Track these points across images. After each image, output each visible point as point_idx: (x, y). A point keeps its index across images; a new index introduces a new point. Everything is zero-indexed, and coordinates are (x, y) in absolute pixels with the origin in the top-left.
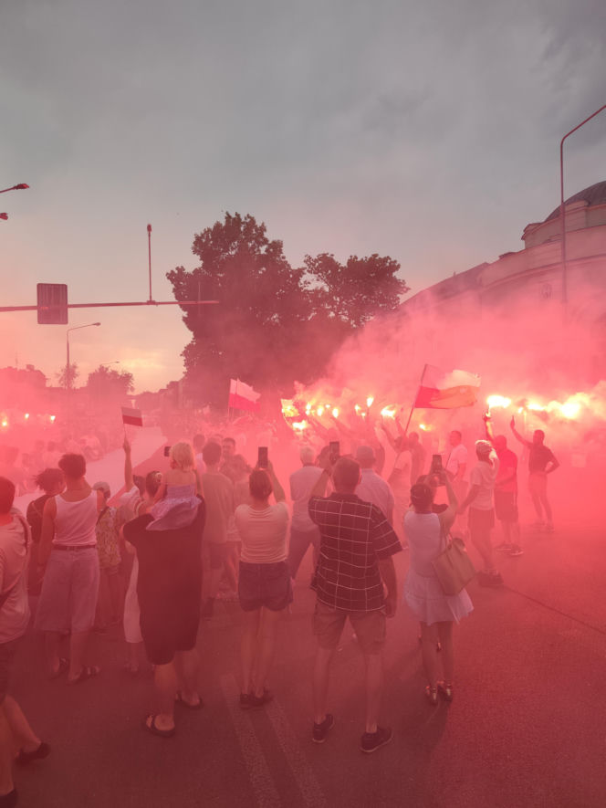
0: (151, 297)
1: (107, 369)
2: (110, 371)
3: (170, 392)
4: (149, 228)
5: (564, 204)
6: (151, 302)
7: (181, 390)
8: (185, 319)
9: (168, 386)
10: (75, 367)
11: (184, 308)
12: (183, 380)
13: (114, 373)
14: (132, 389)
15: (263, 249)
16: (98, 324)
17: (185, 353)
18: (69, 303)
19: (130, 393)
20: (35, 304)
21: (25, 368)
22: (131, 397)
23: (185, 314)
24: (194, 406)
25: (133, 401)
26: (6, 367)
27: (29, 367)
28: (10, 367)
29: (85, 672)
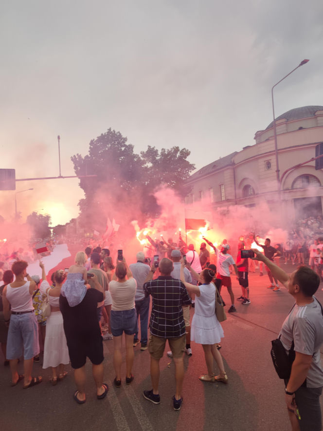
0: (60, 174)
1: (36, 213)
2: (38, 214)
3: (72, 225)
4: (59, 138)
5: (275, 120)
6: (60, 177)
7: (77, 223)
9: (70, 221)
10: (20, 213)
12: (79, 218)
13: (41, 216)
14: (51, 223)
15: (122, 149)
16: (32, 189)
17: (80, 204)
18: (16, 178)
19: (50, 226)
22: (51, 228)
23: (80, 181)
24: (85, 232)
25: (52, 230)
29: (33, 380)
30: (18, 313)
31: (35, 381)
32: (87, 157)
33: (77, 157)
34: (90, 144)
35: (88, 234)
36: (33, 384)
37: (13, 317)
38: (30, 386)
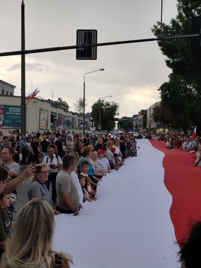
1: (103, 101)
2: (105, 103)
3: (141, 117)
7: (148, 115)
9: (139, 113)
14: (118, 114)
19: (116, 117)
22: (117, 119)
24: (158, 127)
25: (117, 122)
26: (47, 99)
27: (59, 99)
28: (49, 100)
35: (161, 130)
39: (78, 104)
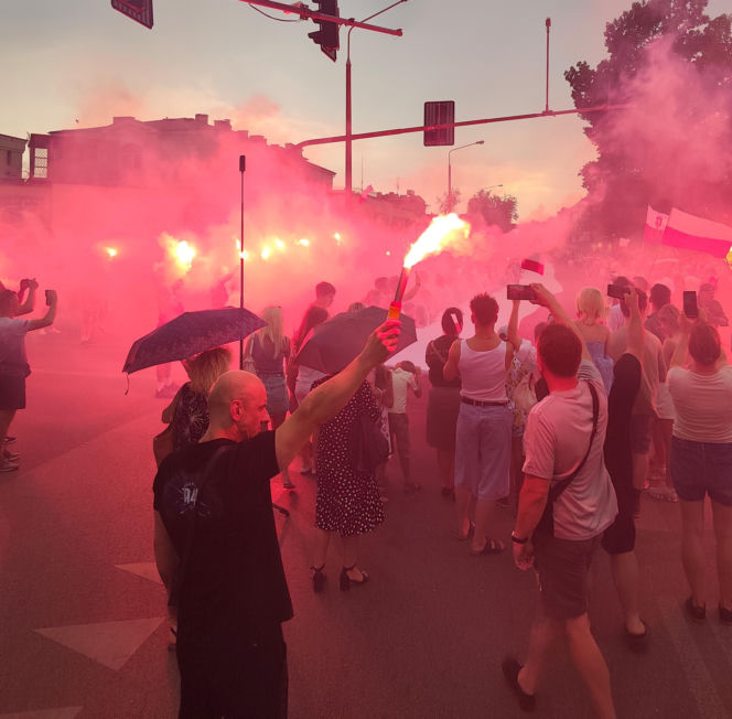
0: (547, 106)
1: (488, 193)
2: (491, 195)
4: (548, 22)
6: (547, 113)
8: (587, 131)
10: (458, 193)
11: (585, 116)
13: (497, 199)
14: (516, 216)
15: (702, 28)
16: (481, 142)
17: (584, 172)
18: (456, 121)
19: (513, 221)
20: (422, 125)
21: (405, 193)
22: (515, 226)
23: (587, 124)
26: (388, 193)
27: (409, 192)
28: (392, 193)
29: (488, 544)
30: (478, 403)
31: (493, 547)
32: (603, 64)
33: (577, 69)
34: (606, 34)
35: (600, 245)
36: (487, 551)
37: (463, 407)
38: (481, 553)
39: (444, 199)
